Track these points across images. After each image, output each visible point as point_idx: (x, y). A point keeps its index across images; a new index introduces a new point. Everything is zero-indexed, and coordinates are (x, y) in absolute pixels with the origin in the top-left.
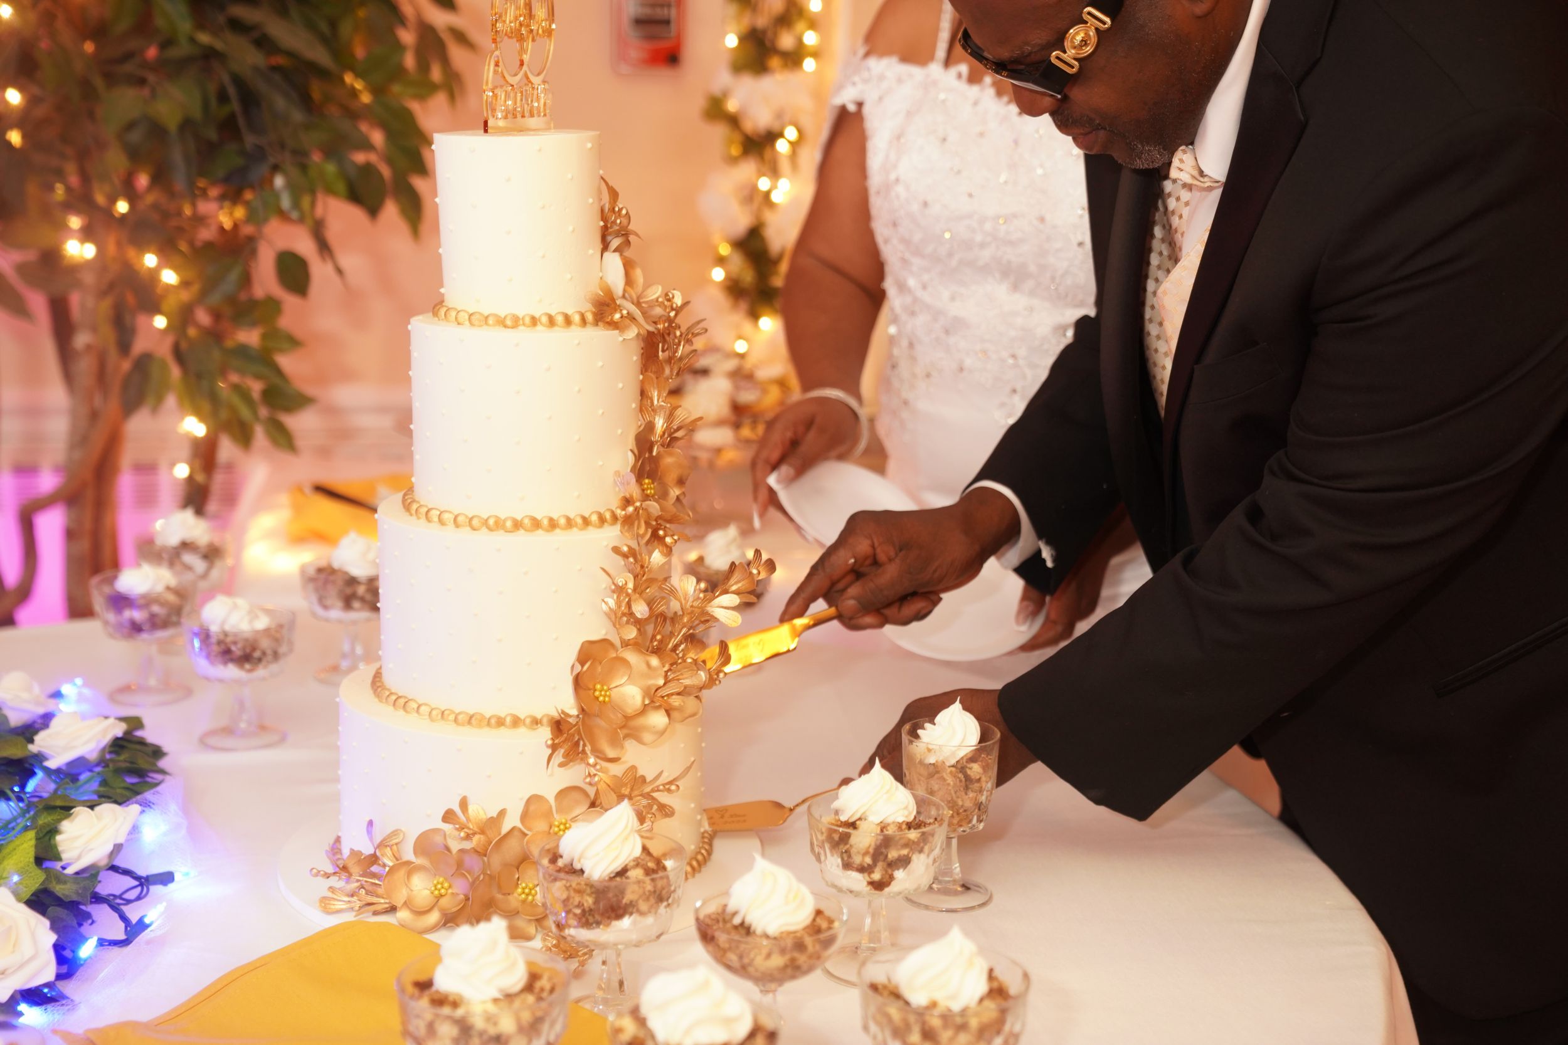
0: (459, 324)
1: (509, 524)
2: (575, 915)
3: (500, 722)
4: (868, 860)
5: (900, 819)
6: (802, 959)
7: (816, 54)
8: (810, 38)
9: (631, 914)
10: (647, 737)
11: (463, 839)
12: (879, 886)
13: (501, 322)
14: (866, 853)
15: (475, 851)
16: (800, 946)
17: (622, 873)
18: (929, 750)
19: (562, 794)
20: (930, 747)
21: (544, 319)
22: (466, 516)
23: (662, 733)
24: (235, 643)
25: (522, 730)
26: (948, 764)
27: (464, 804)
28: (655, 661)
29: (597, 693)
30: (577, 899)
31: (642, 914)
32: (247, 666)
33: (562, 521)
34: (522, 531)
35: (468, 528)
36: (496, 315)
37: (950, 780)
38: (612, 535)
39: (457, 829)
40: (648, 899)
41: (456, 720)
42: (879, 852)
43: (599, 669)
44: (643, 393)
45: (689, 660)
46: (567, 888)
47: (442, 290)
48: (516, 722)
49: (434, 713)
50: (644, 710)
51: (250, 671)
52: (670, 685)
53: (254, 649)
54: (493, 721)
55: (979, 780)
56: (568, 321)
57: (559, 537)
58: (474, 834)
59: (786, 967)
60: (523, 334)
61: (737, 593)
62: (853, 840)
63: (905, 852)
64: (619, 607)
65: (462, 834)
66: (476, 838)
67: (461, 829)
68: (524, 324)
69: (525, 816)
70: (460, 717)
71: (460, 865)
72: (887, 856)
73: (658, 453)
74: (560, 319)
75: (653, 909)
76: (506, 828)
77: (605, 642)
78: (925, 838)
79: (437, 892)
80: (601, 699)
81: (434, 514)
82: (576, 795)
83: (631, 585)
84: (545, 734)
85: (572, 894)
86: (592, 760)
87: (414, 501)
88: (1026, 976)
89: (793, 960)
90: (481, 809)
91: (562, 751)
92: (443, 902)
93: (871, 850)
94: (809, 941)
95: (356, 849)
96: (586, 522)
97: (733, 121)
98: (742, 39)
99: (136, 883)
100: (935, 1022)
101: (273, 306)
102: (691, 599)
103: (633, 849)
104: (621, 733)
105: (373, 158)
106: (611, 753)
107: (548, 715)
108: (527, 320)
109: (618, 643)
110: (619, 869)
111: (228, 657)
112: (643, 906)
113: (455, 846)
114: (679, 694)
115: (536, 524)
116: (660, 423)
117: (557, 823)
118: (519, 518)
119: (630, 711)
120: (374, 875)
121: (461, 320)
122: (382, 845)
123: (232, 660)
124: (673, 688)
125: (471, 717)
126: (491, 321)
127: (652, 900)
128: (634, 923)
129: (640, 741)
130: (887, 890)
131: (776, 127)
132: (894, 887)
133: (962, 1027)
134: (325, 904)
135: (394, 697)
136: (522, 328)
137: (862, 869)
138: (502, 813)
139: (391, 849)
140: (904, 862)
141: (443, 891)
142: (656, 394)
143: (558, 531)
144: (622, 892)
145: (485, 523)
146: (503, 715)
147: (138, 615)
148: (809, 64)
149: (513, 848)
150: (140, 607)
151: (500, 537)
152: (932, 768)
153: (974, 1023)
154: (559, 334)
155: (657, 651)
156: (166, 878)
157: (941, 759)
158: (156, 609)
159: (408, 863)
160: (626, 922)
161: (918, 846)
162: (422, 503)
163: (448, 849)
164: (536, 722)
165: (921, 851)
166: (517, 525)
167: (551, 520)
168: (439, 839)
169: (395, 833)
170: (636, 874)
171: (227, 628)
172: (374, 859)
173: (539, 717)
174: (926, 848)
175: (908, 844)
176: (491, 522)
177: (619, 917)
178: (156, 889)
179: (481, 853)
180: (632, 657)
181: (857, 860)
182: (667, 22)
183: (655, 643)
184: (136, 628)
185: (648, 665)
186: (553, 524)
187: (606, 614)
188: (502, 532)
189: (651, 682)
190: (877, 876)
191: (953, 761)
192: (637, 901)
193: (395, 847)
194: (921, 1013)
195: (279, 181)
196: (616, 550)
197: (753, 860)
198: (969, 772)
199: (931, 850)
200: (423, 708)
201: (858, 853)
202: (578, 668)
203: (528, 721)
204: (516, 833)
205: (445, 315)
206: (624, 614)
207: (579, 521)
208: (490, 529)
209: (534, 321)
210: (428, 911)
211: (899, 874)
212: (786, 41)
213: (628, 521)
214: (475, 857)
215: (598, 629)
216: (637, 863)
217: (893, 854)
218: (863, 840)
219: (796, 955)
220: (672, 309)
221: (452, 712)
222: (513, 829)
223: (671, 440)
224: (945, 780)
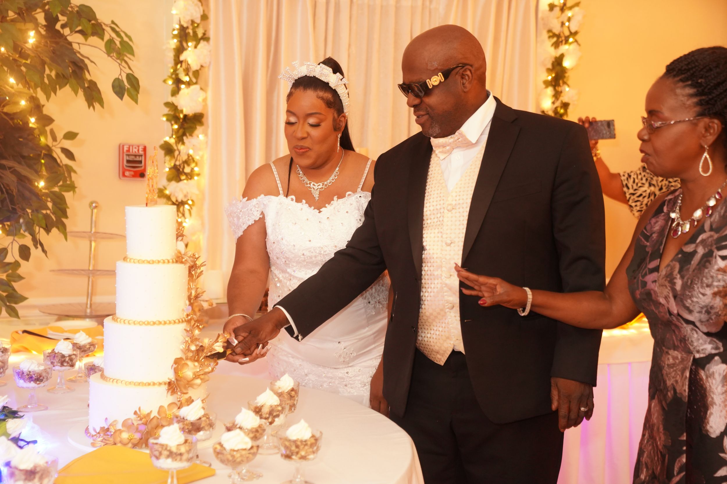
0: (134, 263)
1: (152, 323)
2: (186, 432)
3: (149, 384)
4: (268, 416)
5: (276, 404)
6: (258, 434)
7: (198, 175)
8: (196, 169)
9: (203, 430)
10: (195, 387)
11: (139, 420)
12: (271, 423)
13: (149, 262)
14: (267, 414)
15: (143, 424)
16: (257, 431)
17: (200, 418)
18: (280, 388)
19: (170, 405)
20: (280, 387)
21: (162, 261)
22: (138, 321)
23: (199, 385)
24: (34, 374)
25: (156, 386)
26: (285, 392)
27: (140, 409)
28: (196, 364)
29: (179, 374)
30: (186, 427)
31: (205, 430)
32: (38, 382)
33: (168, 322)
34: (156, 325)
35: (138, 325)
36: (147, 260)
37: (286, 397)
38: (183, 326)
39: (137, 417)
40: (208, 426)
41: (135, 384)
42: (271, 413)
43: (179, 367)
44: (189, 284)
45: (206, 364)
46: (184, 424)
47: (127, 253)
48: (154, 384)
49: (127, 383)
50: (194, 379)
52: (202, 371)
53: (41, 376)
54: (147, 384)
55: (294, 397)
56: (169, 262)
57: (167, 327)
58: (143, 418)
59: (253, 437)
60: (155, 266)
61: (221, 342)
62: (263, 410)
63: (278, 413)
64: (186, 347)
66: (143, 420)
67: (139, 417)
68: (156, 263)
69: (159, 412)
70: (136, 384)
71: (137, 429)
72: (273, 415)
73: (193, 302)
74: (166, 261)
75: (209, 430)
76: (152, 416)
77: (181, 359)
78: (283, 409)
79: (130, 438)
80: (180, 376)
81: (126, 321)
82: (173, 405)
83: (189, 341)
84: (165, 387)
85: (185, 425)
86: (179, 393)
87: (118, 318)
88: (321, 432)
89: (255, 435)
90: (145, 411)
91: (170, 391)
92: (132, 441)
93: (268, 413)
94: (259, 430)
95: (102, 426)
96: (175, 322)
97: (168, 198)
98: (170, 169)
99: (26, 443)
100: (299, 443)
101: (16, 265)
102: (207, 345)
103: (202, 413)
104: (187, 386)
105: (48, 212)
106: (185, 391)
107: (164, 382)
108: (157, 261)
109: (184, 358)
110: (198, 418)
111: (31, 380)
112: (206, 428)
113: (136, 423)
114: (202, 375)
115: (160, 323)
116: (193, 292)
117: (168, 414)
118: (155, 321)
119: (189, 380)
120: (108, 435)
122: (111, 425)
124: (202, 373)
125: (140, 383)
126: (145, 262)
127: (209, 426)
128: (204, 433)
129: (193, 388)
130: (273, 425)
131: (185, 200)
132: (275, 424)
133: (306, 445)
134: (93, 445)
135: (112, 380)
136: (155, 264)
137: (266, 419)
138: (151, 412)
139: (113, 426)
140: (278, 416)
141: (132, 438)
142: (191, 284)
143: (166, 325)
144: (200, 425)
145: (144, 323)
146: (150, 382)
148: (196, 178)
149: (155, 422)
151: (149, 327)
152: (280, 394)
153: (309, 443)
154: (166, 265)
155: (197, 361)
156: (35, 442)
157: (283, 390)
159: (120, 430)
160: (201, 433)
161: (282, 411)
162: (121, 318)
163: (133, 424)
164: (160, 384)
165: (282, 413)
166: (154, 323)
167: (164, 321)
168: (130, 421)
169: (115, 421)
170: (204, 419)
171: (30, 370)
172: (108, 430)
173: (161, 382)
174: (284, 412)
175: (278, 411)
176: (146, 323)
177: (199, 431)
178: (31, 445)
179: (145, 424)
180: (190, 363)
181: (264, 416)
182: (140, 162)
183: (196, 359)
185: (194, 365)
186: (165, 323)
187: (182, 351)
188: (149, 325)
189: (195, 370)
190: (270, 420)
191: (286, 391)
192: (205, 426)
193: (114, 426)
194: (295, 442)
195: (21, 221)
196: (185, 330)
197: (241, 409)
198: (291, 394)
199: (285, 413)
200: (123, 382)
201: (264, 414)
202: (175, 366)
203: (158, 384)
204: (155, 418)
205: (130, 260)
206: (187, 350)
207: (173, 322)
208: (146, 325)
209: (159, 262)
210: (129, 443)
211: (276, 419)
212: (187, 170)
213: (189, 321)
214: (143, 426)
215: (179, 355)
216: (204, 416)
217: (275, 414)
218: (265, 410)
219: (256, 433)
220: (195, 258)
221: (133, 382)
222: (155, 417)
223: (197, 297)
224: (284, 397)
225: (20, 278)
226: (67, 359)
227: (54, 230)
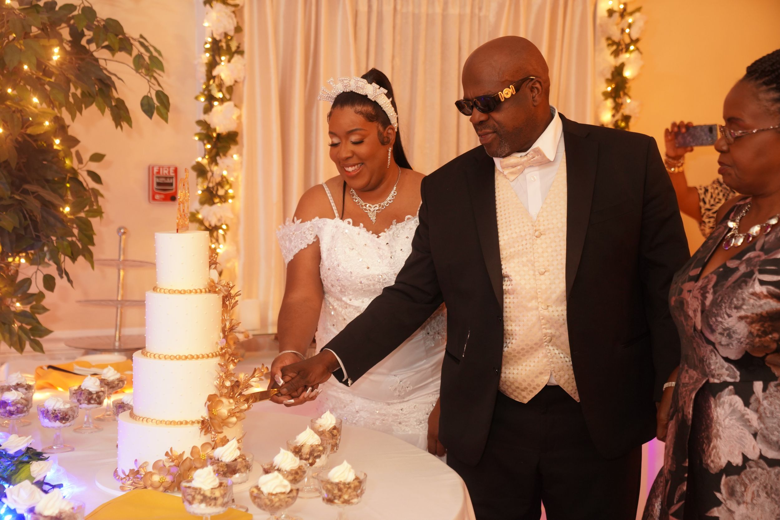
1: (183, 357)
2: (221, 474)
3: (181, 423)
4: (308, 456)
5: (317, 444)
6: (298, 477)
7: (233, 197)
8: (231, 191)
9: (239, 473)
10: (231, 425)
11: (171, 462)
12: (311, 464)
13: (180, 292)
14: (307, 454)
15: (175, 465)
16: (297, 473)
17: (236, 460)
18: (321, 426)
19: (204, 445)
21: (194, 291)
22: (169, 356)
23: (235, 424)
24: (60, 413)
25: (189, 425)
26: (327, 430)
27: (171, 449)
28: (231, 401)
29: (213, 412)
30: (221, 469)
31: (242, 472)
33: (201, 356)
34: (188, 359)
36: (178, 290)
37: (327, 436)
38: (217, 360)
40: (244, 468)
41: (166, 423)
42: (311, 453)
43: (213, 404)
44: (223, 314)
45: (242, 401)
46: (218, 466)
47: (157, 283)
48: (187, 423)
49: (158, 422)
50: (229, 417)
51: (64, 423)
52: (237, 408)
53: (66, 415)
54: (179, 423)
55: (336, 435)
56: (201, 292)
57: (200, 361)
58: (175, 460)
59: (293, 479)
60: (187, 296)
61: (257, 377)
62: (303, 451)
63: (319, 453)
64: (220, 383)
65: (171, 460)
67: (170, 458)
68: (187, 293)
69: (192, 453)
70: (167, 422)
71: (169, 471)
72: (313, 455)
73: (227, 334)
74: (199, 291)
75: (245, 472)
76: (185, 457)
77: (215, 395)
78: (324, 449)
79: (161, 481)
80: (215, 414)
81: (156, 356)
82: (207, 446)
83: (224, 376)
84: (198, 427)
86: (213, 433)
87: (147, 352)
89: (295, 477)
90: (177, 451)
91: (204, 430)
92: (163, 484)
93: (309, 453)
94: (299, 472)
95: (132, 469)
96: (208, 356)
97: (201, 222)
98: (203, 191)
99: (51, 487)
100: (342, 486)
101: (41, 296)
102: (243, 380)
103: (237, 453)
104: (222, 425)
106: (219, 431)
107: (198, 420)
108: (188, 291)
109: (219, 394)
110: (234, 459)
111: (56, 418)
113: (167, 465)
114: (238, 412)
115: (192, 357)
116: (228, 324)
117: (201, 455)
118: (187, 355)
119: (224, 418)
120: (138, 478)
121: (166, 292)
122: (140, 467)
123: (58, 420)
124: (237, 410)
125: (171, 422)
126: (176, 292)
128: (240, 476)
129: (228, 427)
130: (314, 466)
131: (218, 224)
132: (316, 465)
133: (350, 488)
134: (122, 488)
135: (142, 418)
137: (306, 459)
138: (184, 452)
140: (319, 456)
141: (163, 481)
142: (226, 315)
143: (199, 359)
144: (236, 466)
145: (175, 357)
146: (182, 421)
147: (12, 409)
148: (230, 201)
149: (188, 463)
150: (13, 405)
151: (181, 362)
152: (321, 432)
153: (352, 486)
154: (199, 296)
155: (232, 398)
156: (60, 486)
157: (324, 429)
158: (19, 406)
159: (150, 472)
160: (237, 475)
161: (323, 452)
162: (151, 353)
163: (164, 466)
164: (193, 423)
166: (186, 358)
167: (197, 355)
168: (161, 463)
169: (145, 463)
170: (239, 460)
171: (55, 408)
172: (138, 472)
173: (194, 421)
175: (319, 451)
176: (178, 357)
177: (235, 474)
178: (56, 490)
179: (178, 466)
180: (224, 400)
181: (304, 456)
182: (171, 184)
183: (231, 396)
184: (11, 413)
185: (229, 402)
186: (198, 357)
187: (216, 386)
188: (181, 360)
189: (230, 408)
190: (310, 461)
192: (241, 468)
193: (144, 468)
194: (337, 484)
196: (219, 364)
197: (280, 449)
198: (333, 433)
199: (326, 453)
200: (153, 421)
201: (305, 454)
202: (208, 403)
203: (190, 422)
204: (188, 459)
205: (160, 290)
206: (221, 386)
207: (206, 356)
208: (177, 359)
209: (191, 292)
210: (160, 486)
211: (318, 460)
212: (221, 192)
213: (223, 355)
214: (175, 468)
215: (213, 391)
216: (239, 457)
217: (315, 454)
218: (306, 450)
220: (230, 287)
221: (164, 421)
223: (232, 329)
225: (45, 310)
226: (94, 396)
227: (81, 259)
